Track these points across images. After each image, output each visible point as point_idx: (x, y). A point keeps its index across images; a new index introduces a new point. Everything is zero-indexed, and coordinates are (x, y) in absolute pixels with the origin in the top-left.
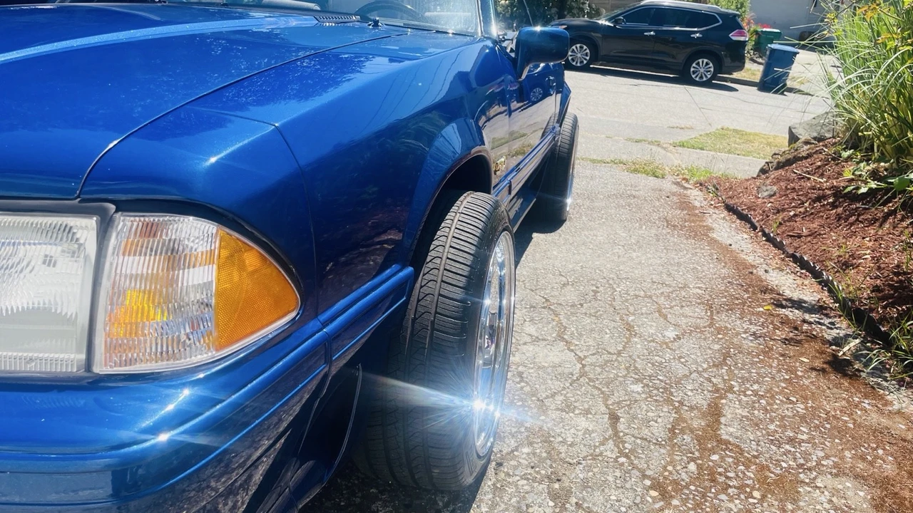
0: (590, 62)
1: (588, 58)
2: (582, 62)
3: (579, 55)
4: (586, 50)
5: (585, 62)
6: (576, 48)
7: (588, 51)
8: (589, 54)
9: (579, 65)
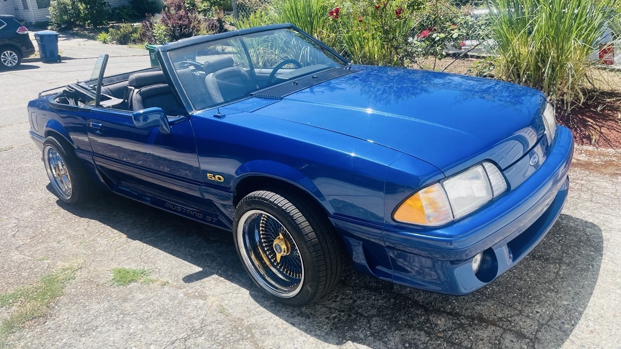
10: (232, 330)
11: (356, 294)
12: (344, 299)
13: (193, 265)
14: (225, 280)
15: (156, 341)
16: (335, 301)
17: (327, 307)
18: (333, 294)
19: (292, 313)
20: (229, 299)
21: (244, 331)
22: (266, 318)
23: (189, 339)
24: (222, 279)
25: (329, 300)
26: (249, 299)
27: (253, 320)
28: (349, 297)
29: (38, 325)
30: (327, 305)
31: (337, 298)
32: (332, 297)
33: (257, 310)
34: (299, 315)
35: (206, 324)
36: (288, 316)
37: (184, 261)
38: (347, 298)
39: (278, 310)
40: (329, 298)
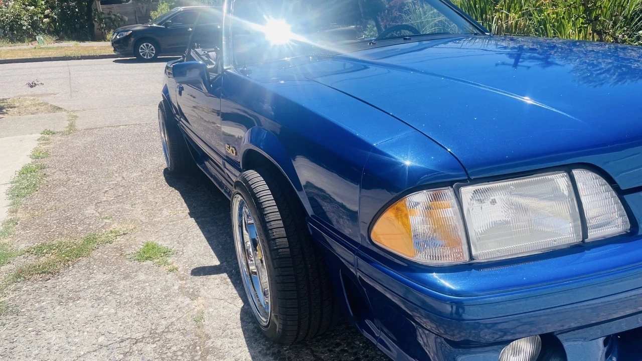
0: (156, 55)
1: (154, 52)
2: (150, 56)
3: (147, 51)
4: (151, 47)
5: (153, 55)
6: (144, 46)
7: (153, 47)
8: (154, 49)
9: (149, 58)
10: (189, 348)
11: (366, 350)
12: (345, 351)
13: (216, 257)
14: (231, 283)
15: (110, 333)
16: (330, 351)
17: (315, 356)
18: (336, 339)
19: (268, 349)
20: (217, 307)
21: (200, 353)
22: (235, 345)
23: (140, 342)
24: (229, 280)
25: (325, 347)
26: (236, 313)
27: (218, 343)
28: (355, 350)
29: (41, 281)
30: (317, 352)
31: (338, 347)
32: (332, 343)
33: (234, 331)
34: (274, 354)
35: (171, 330)
36: (260, 352)
37: (211, 250)
38: (350, 351)
39: (256, 340)
40: (327, 344)
